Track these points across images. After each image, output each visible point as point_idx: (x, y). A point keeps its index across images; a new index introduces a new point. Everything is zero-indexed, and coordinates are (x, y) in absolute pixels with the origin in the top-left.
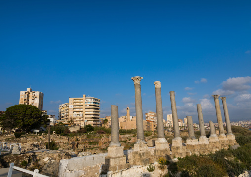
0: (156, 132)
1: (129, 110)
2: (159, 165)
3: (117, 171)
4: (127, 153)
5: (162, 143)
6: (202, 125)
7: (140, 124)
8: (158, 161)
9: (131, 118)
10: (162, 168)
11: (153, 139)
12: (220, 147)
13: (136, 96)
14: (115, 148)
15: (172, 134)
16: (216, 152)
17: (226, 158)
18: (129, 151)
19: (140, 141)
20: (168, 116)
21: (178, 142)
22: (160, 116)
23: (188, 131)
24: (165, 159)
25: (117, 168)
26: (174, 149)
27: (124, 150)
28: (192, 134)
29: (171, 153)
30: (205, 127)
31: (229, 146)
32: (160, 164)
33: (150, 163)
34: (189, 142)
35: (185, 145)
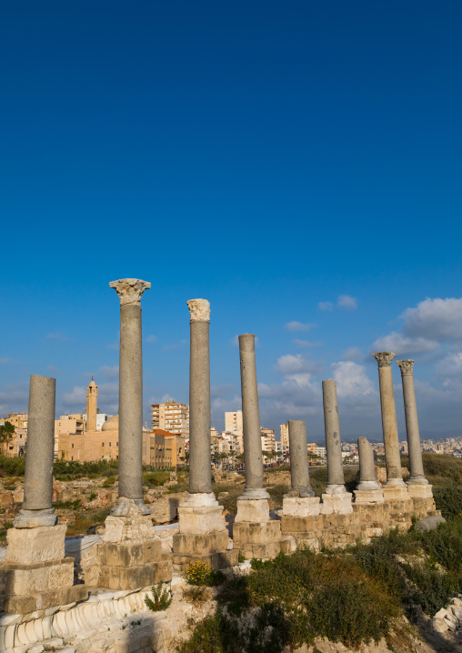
0: (185, 470)
1: (94, 394)
2: (189, 587)
3: (35, 615)
4: (78, 545)
5: (201, 512)
6: (336, 449)
7: (131, 445)
8: (185, 575)
9: (100, 419)
10: (195, 597)
11: (173, 496)
12: (386, 524)
13: (122, 347)
14: (35, 532)
15: (238, 480)
16: (374, 538)
17: (402, 560)
18: (86, 541)
19: (128, 506)
20: (229, 416)
21: (254, 508)
22: (201, 419)
23: (290, 469)
24: (209, 567)
25: (39, 601)
26: (242, 531)
27: (69, 536)
28: (303, 479)
29: (230, 546)
30: (344, 454)
31: (414, 520)
32: (190, 582)
33: (157, 580)
34: (291, 507)
35: (278, 518)
